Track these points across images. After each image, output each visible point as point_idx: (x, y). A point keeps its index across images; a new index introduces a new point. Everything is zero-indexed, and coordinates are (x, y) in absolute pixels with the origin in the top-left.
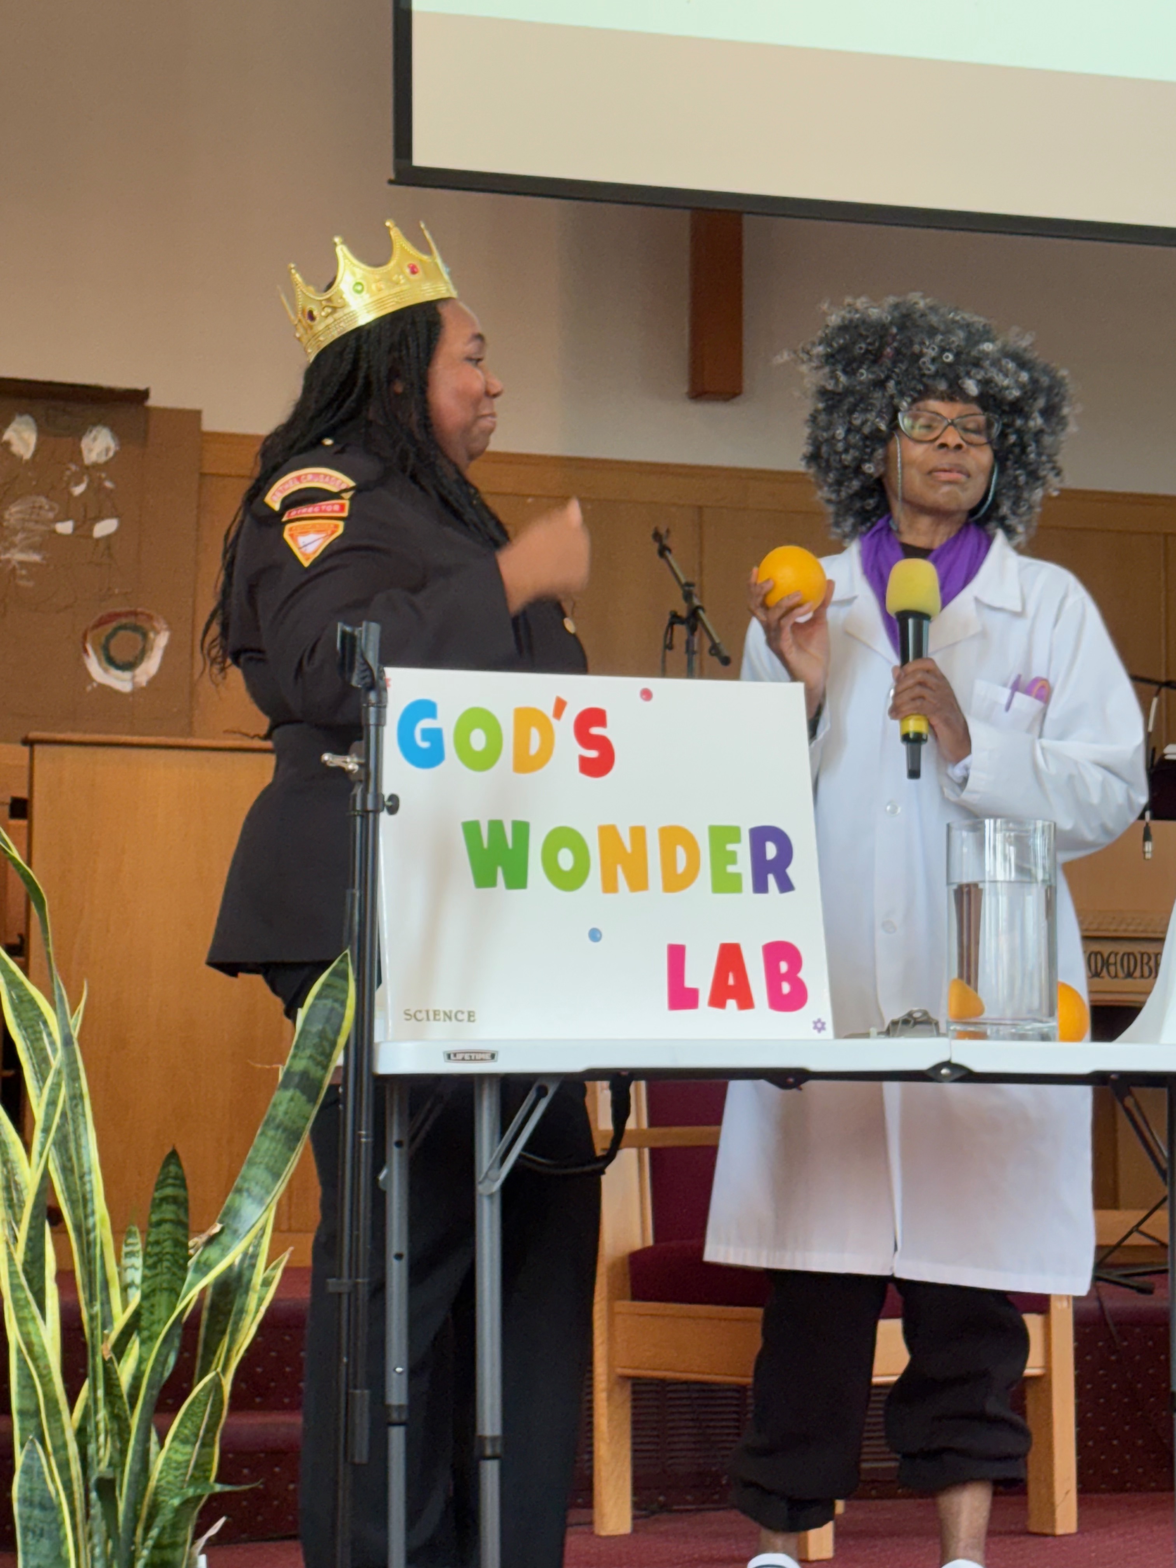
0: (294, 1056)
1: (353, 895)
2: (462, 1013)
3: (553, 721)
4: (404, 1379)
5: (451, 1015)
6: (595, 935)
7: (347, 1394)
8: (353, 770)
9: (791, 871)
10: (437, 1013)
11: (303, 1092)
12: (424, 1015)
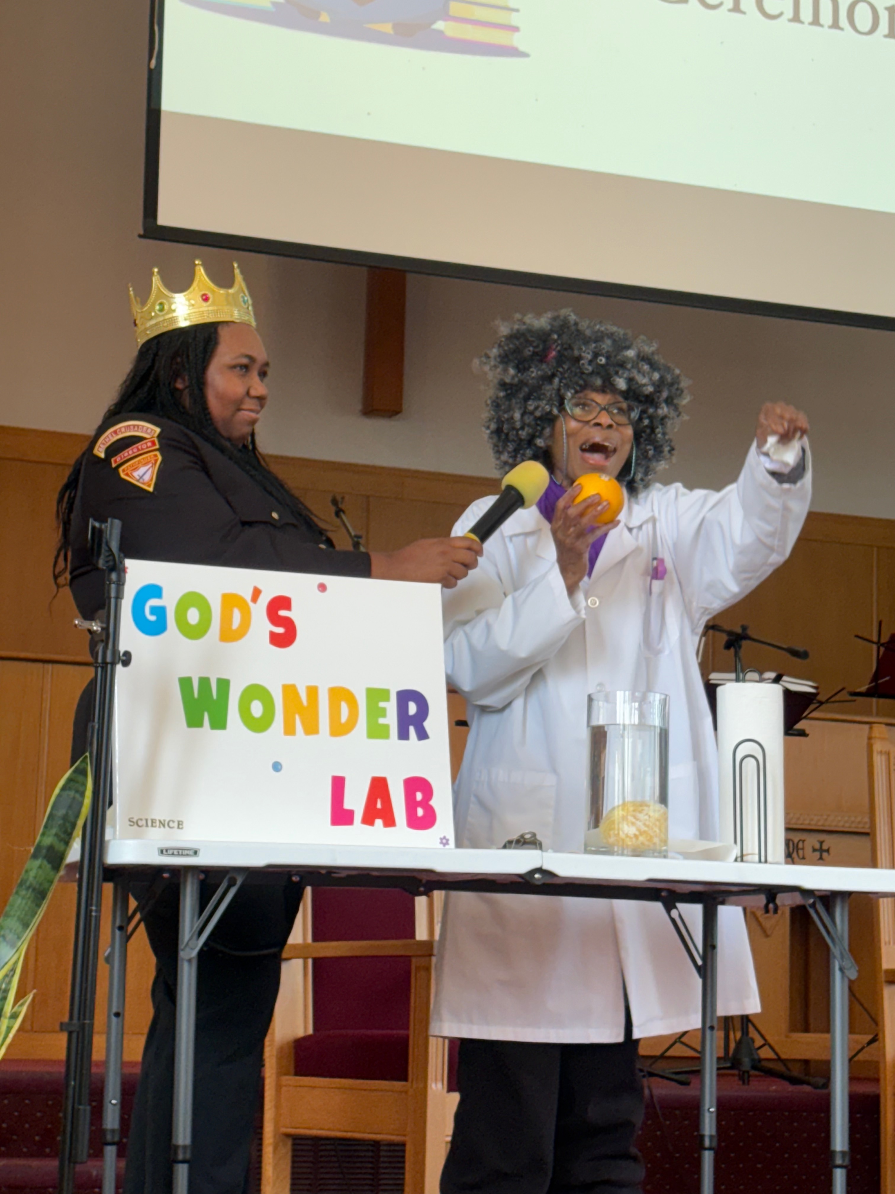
0: (43, 834)
1: (93, 727)
2: (173, 821)
3: (251, 604)
4: (118, 1108)
5: (164, 824)
6: (277, 767)
7: (73, 1107)
8: (97, 631)
9: (427, 724)
10: (154, 821)
11: (49, 862)
12: (144, 822)
